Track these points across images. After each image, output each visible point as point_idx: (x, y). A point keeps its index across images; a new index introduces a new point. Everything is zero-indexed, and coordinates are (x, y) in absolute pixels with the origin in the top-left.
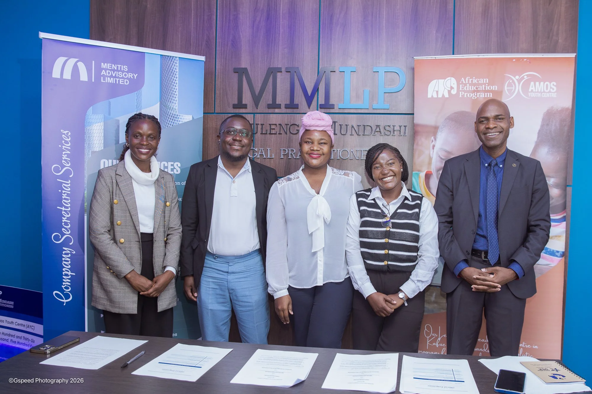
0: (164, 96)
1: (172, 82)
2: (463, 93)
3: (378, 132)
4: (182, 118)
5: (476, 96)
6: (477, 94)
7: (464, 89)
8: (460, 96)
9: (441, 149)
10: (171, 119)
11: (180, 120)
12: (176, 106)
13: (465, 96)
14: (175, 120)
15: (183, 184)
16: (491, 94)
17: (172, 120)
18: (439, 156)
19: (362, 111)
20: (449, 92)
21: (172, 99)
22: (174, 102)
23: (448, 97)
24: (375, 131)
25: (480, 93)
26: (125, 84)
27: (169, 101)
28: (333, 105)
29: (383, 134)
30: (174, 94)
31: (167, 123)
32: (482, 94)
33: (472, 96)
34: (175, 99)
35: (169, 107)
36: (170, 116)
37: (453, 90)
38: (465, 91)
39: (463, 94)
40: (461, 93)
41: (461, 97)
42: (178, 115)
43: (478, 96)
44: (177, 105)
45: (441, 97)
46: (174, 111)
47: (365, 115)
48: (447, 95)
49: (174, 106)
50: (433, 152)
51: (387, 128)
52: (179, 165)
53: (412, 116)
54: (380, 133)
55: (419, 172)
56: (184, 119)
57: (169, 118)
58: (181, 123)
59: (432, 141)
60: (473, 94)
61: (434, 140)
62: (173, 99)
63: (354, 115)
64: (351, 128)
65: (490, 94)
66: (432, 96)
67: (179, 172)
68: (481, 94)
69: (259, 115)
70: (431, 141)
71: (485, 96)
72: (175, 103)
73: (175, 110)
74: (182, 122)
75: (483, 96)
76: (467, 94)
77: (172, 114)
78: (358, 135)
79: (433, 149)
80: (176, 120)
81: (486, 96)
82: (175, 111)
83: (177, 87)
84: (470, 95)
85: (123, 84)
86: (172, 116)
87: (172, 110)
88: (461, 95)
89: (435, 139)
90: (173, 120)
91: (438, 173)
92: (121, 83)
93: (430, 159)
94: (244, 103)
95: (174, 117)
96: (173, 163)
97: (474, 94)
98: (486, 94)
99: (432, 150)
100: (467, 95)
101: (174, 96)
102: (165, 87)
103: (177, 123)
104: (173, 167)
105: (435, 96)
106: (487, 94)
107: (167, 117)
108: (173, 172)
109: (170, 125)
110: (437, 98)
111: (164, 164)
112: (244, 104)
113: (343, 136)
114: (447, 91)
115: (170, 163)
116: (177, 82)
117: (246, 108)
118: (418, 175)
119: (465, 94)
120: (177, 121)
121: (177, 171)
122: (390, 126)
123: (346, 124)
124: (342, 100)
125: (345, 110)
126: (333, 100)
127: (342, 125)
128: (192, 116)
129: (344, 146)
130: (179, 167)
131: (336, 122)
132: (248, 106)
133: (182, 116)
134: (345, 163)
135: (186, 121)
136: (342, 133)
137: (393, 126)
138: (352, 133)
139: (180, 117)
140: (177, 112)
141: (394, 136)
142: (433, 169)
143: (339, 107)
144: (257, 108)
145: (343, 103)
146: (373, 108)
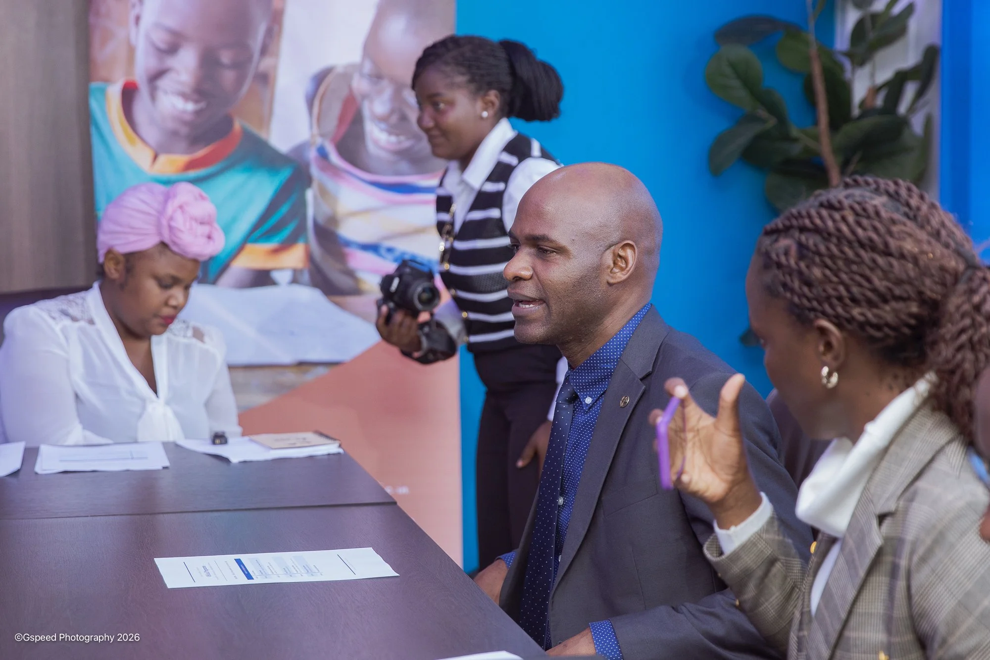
9: (156, 25)
18: (153, 43)
50: (138, 32)
55: (105, 85)
59: (134, 6)
61: (136, 2)
70: (131, 7)
79: (137, 24)
89: (141, 1)
91: (153, 83)
93: (131, 50)
99: (135, 28)
142: (139, 75)
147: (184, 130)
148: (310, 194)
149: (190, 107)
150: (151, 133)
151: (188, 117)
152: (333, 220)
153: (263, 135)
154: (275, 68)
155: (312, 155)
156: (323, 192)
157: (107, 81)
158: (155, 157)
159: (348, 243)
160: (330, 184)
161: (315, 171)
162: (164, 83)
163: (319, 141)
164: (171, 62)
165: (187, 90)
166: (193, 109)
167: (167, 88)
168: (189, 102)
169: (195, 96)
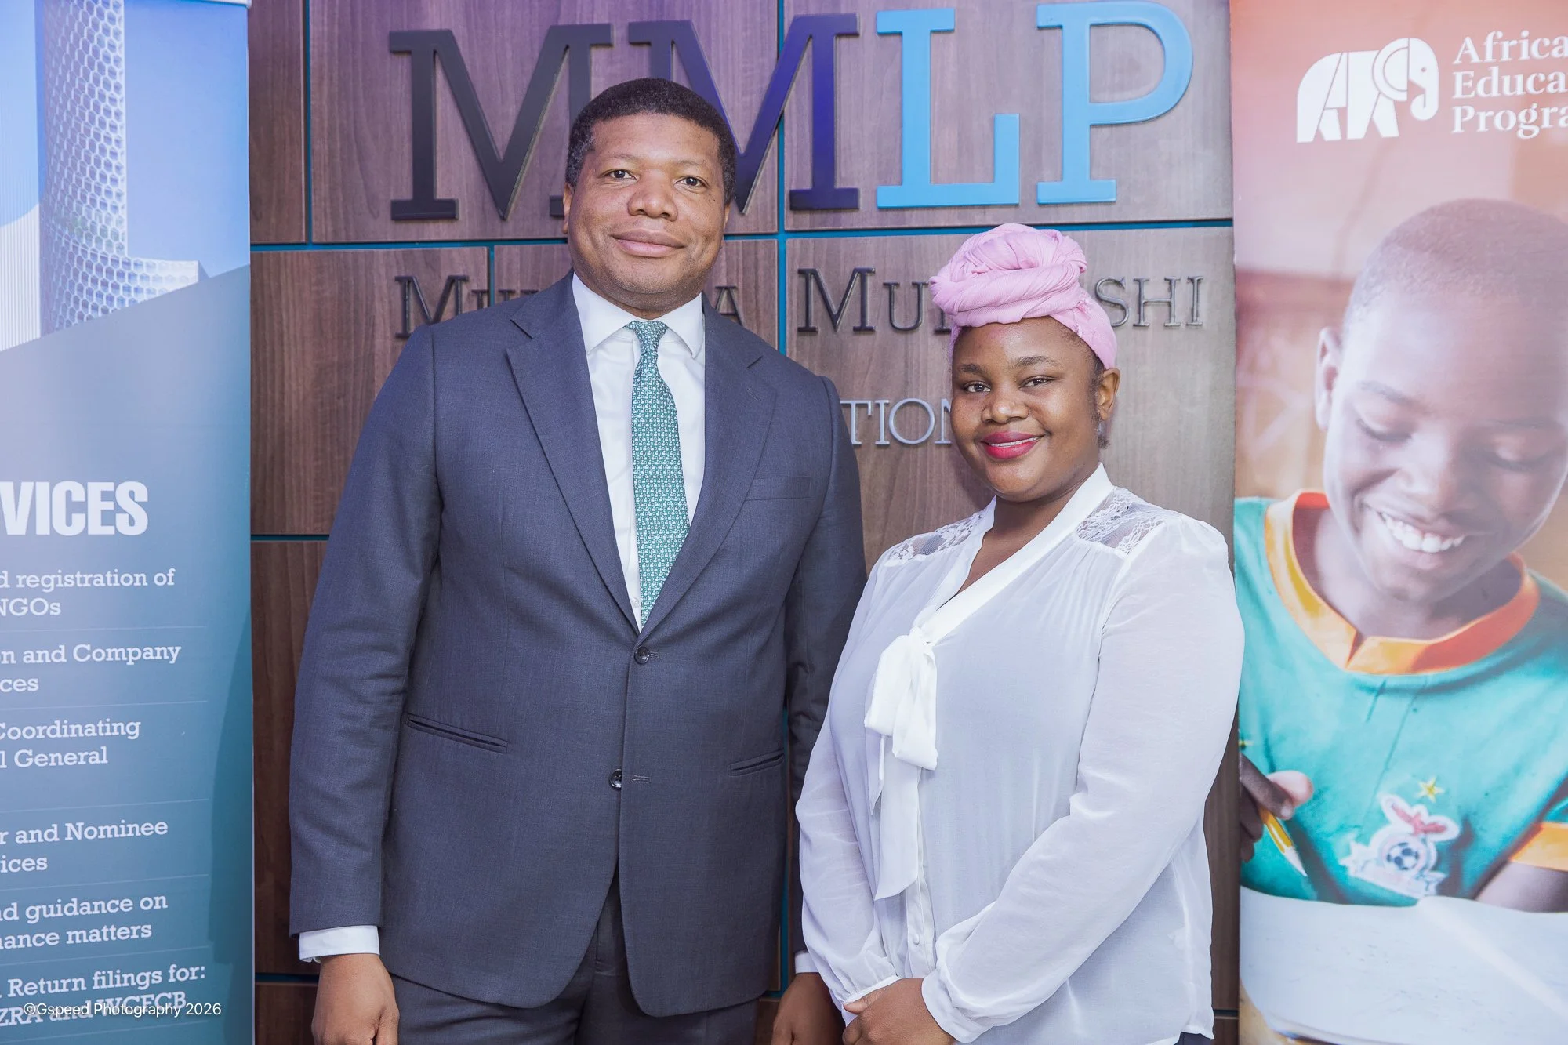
0: (60, 174)
1: (97, 108)
2: (1471, 111)
4: (151, 275)
5: (1538, 122)
6: (1540, 115)
7: (1473, 94)
8: (1458, 129)
9: (1366, 386)
10: (94, 281)
11: (139, 283)
12: (120, 222)
13: (1482, 129)
14: (115, 287)
15: (160, 579)
17: (99, 287)
18: (1359, 422)
19: (990, 218)
20: (1402, 110)
21: (98, 190)
22: (109, 202)
23: (1397, 134)
25: (1555, 109)
27: (82, 196)
28: (853, 193)
30: (108, 165)
31: (76, 302)
32: (1566, 112)
33: (1518, 123)
34: (114, 190)
35: (84, 224)
36: (89, 266)
37: (1419, 99)
38: (1480, 104)
39: (1470, 116)
40: (1458, 110)
41: (1458, 134)
42: (129, 264)
43: (1546, 124)
44: (123, 214)
45: (1361, 136)
46: (109, 245)
48: (1389, 128)
49: (108, 220)
50: (1330, 400)
51: (1109, 292)
52: (142, 492)
53: (1226, 229)
55: (1264, 501)
56: (157, 279)
57: (84, 279)
58: (142, 298)
59: (1324, 351)
60: (1523, 114)
61: (1330, 345)
62: (104, 187)
66: (1318, 134)
67: (141, 525)
68: (1563, 112)
69: (516, 249)
70: (1319, 352)
72: (115, 208)
73: (116, 238)
74: (149, 291)
76: (1491, 113)
77: (99, 260)
79: (1329, 386)
80: (121, 285)
82: (115, 244)
83: (122, 134)
84: (1506, 120)
86: (99, 269)
87: (99, 241)
88: (1464, 125)
89: (1338, 341)
90: (105, 284)
91: (1357, 499)
93: (1317, 435)
94: (441, 193)
95: (110, 272)
96: (109, 486)
97: (1528, 116)
99: (1324, 394)
100: (1490, 121)
101: (109, 175)
102: (63, 135)
103: (127, 299)
104: (110, 506)
105: (1332, 133)
107: (79, 275)
108: (113, 528)
109: (95, 308)
110: (1344, 144)
111: (69, 493)
112: (441, 201)
113: (901, 338)
114: (1391, 105)
115: (96, 488)
116: (122, 107)
117: (453, 217)
118: (1260, 513)
119: (1482, 116)
120: (127, 289)
121: (132, 522)
122: (1118, 283)
123: (917, 280)
124: (892, 171)
125: (907, 213)
126: (851, 172)
127: (897, 285)
128: (196, 263)
129: (907, 382)
130: (140, 504)
131: (869, 271)
132: (462, 211)
133: (148, 266)
134: (916, 461)
135: (170, 288)
136: (896, 324)
137: (1138, 281)
138: (943, 323)
139: (139, 272)
140: (126, 250)
141: (1139, 332)
142: (1331, 483)
143: (882, 204)
144: (503, 219)
145: (901, 184)
146: (1042, 201)
147: (1417, 590)
149: (1431, 544)
150: (1350, 595)
151: (1425, 564)
157: (1266, 493)
158: (1358, 641)
162: (1375, 498)
164: (1394, 457)
165: (1425, 512)
166: (1435, 550)
167: (1384, 509)
168: (1428, 535)
169: (1442, 525)
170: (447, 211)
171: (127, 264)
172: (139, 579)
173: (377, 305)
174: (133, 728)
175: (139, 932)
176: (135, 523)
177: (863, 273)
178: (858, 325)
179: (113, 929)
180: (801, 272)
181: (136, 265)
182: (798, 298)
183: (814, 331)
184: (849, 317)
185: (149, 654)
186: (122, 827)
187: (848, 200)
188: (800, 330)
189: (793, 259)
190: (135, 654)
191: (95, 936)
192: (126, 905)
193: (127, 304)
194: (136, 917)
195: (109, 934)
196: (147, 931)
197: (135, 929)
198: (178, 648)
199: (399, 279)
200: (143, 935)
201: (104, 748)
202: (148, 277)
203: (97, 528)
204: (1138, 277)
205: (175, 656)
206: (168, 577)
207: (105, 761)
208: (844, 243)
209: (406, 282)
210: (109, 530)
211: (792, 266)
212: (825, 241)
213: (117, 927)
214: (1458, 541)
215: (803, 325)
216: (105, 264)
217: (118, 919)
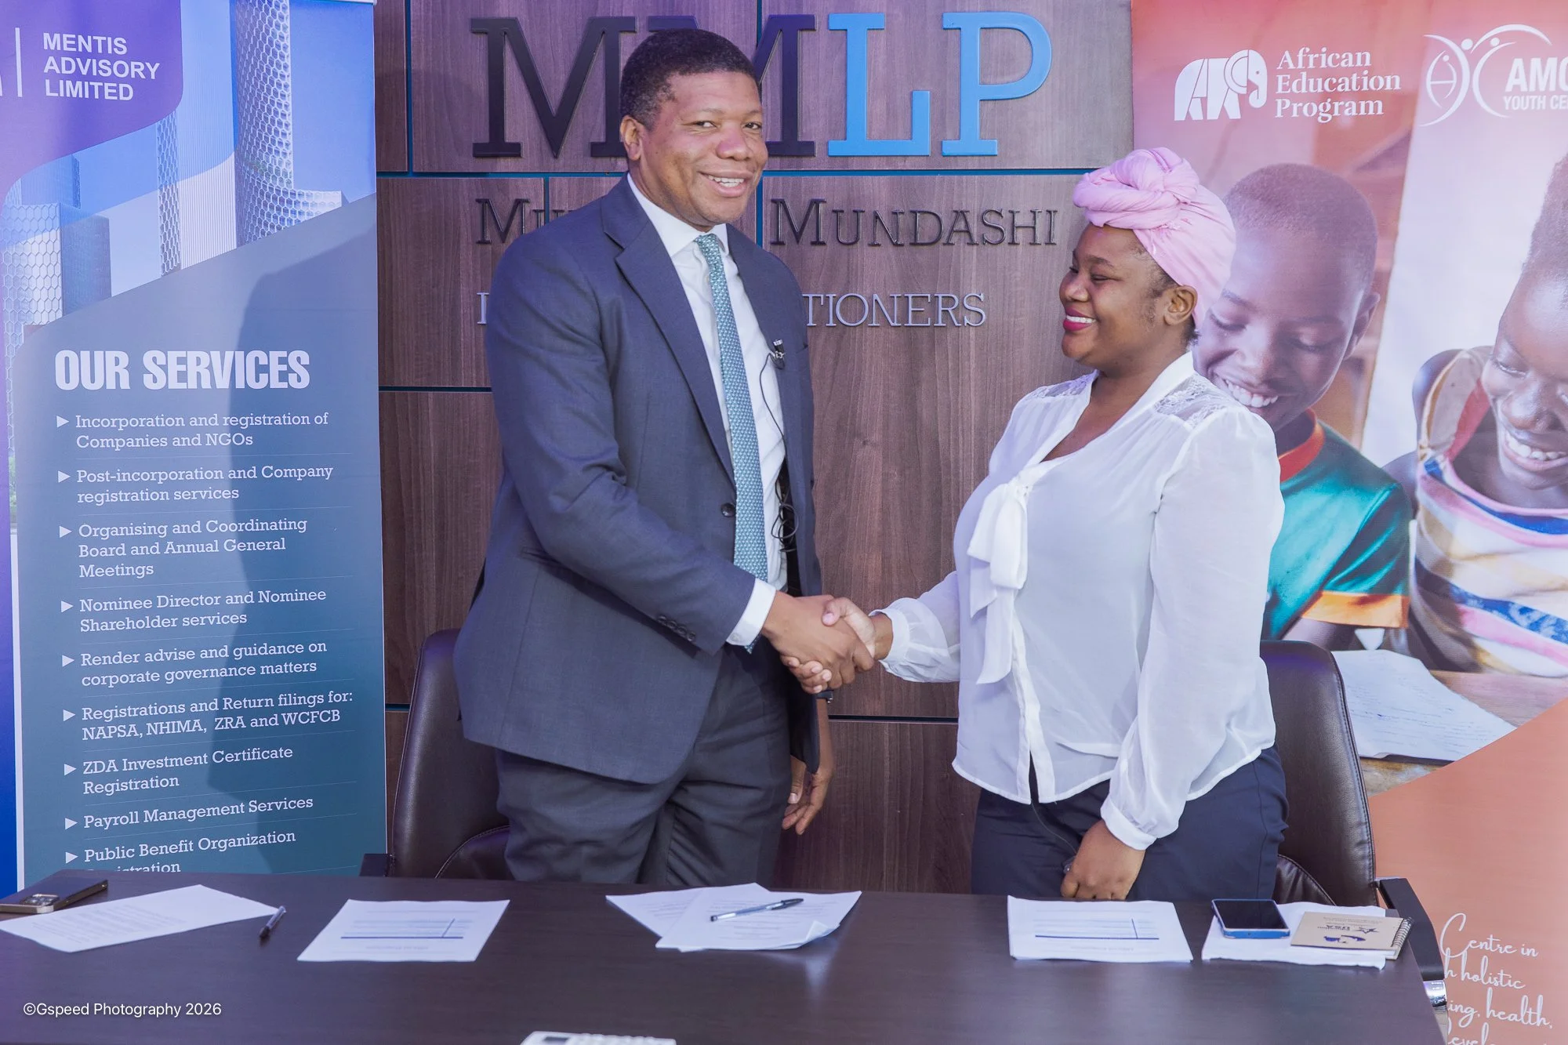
0: (248, 131)
1: (272, 82)
2: (1288, 103)
3: (963, 234)
4: (310, 202)
5: (1331, 112)
6: (1333, 106)
7: (1289, 91)
8: (1279, 115)
10: (272, 207)
11: (301, 208)
12: (288, 164)
13: (1295, 114)
14: (286, 211)
15: (319, 420)
16: (1380, 104)
17: (275, 211)
18: (1212, 316)
19: (908, 165)
20: (1243, 99)
21: (273, 141)
22: (281, 150)
23: (1239, 117)
24: (952, 231)
25: (1342, 103)
26: (122, 98)
27: (264, 147)
28: (811, 144)
29: (976, 239)
30: (280, 123)
31: (260, 222)
32: (1350, 105)
33: (1318, 112)
34: (284, 141)
35: (264, 166)
36: (268, 196)
37: (1253, 95)
38: (1294, 98)
39: (1287, 106)
40: (1279, 102)
42: (295, 194)
43: (1336, 113)
44: (290, 158)
45: (1216, 117)
46: (281, 180)
47: (917, 177)
49: (280, 163)
51: (991, 219)
52: (305, 358)
54: (967, 235)
56: (314, 205)
57: (265, 205)
58: (304, 218)
60: (1321, 105)
62: (277, 140)
63: (883, 179)
64: (870, 220)
65: (1376, 106)
66: (1188, 115)
67: (305, 382)
68: (1347, 105)
69: (565, 180)
71: (1358, 110)
72: (285, 154)
73: (286, 176)
74: (308, 214)
75: (1354, 113)
76: (1301, 104)
77: (275, 192)
78: (896, 245)
80: (290, 210)
81: (1363, 112)
82: (285, 180)
83: (289, 100)
84: (1310, 109)
85: (115, 98)
86: (275, 199)
87: (274, 178)
88: (1282, 110)
90: (279, 209)
92: (107, 97)
94: (509, 138)
95: (282, 201)
96: (283, 354)
97: (1325, 107)
98: (1363, 104)
100: (1300, 110)
101: (280, 130)
102: (250, 102)
103: (294, 219)
104: (284, 368)
105: (1197, 115)
106: (1367, 106)
107: (259, 203)
108: (286, 384)
109: (272, 227)
110: (1206, 123)
111: (257, 359)
112: (509, 144)
113: (846, 247)
115: (275, 355)
116: (288, 81)
117: (518, 155)
119: (1295, 106)
120: (293, 212)
121: (299, 380)
122: (999, 214)
123: (856, 209)
124: (840, 129)
125: (850, 159)
126: (811, 128)
127: (842, 211)
128: (340, 192)
129: (849, 282)
130: (304, 366)
131: (823, 201)
132: (525, 151)
133: (307, 195)
134: (855, 338)
135: (323, 211)
136: (841, 240)
137: (1012, 212)
138: (875, 238)
139: (302, 200)
140: (292, 184)
141: (1013, 247)
143: (831, 153)
144: (556, 157)
145: (845, 139)
146: (946, 152)
148: (1413, 526)
149: (1257, 401)
152: (1445, 564)
153: (1354, 444)
154: (1375, 351)
155: (1419, 472)
156: (1433, 524)
159: (1464, 598)
160: (1442, 513)
161: (1421, 495)
162: (1225, 368)
163: (1430, 453)
165: (1254, 380)
166: (1260, 406)
167: (1228, 378)
168: (1255, 395)
169: (1264, 388)
170: (514, 151)
171: (293, 194)
172: (304, 420)
173: (462, 218)
174: (302, 525)
175: (308, 667)
176: (301, 379)
177: (815, 203)
178: (814, 240)
179: (291, 665)
180: (773, 201)
181: (299, 195)
182: (771, 219)
183: (782, 244)
184: (808, 235)
185: (311, 473)
186: (296, 594)
187: (808, 149)
188: (773, 244)
189: (767, 191)
190: (302, 473)
191: (279, 670)
192: (299, 649)
193: (294, 224)
194: (306, 657)
195: (288, 668)
196: (314, 667)
197: (305, 665)
198: (331, 469)
199: (478, 201)
200: (311, 670)
201: (283, 539)
202: (307, 203)
203: (276, 384)
204: (1012, 209)
205: (329, 475)
206: (323, 418)
207: (284, 548)
208: (804, 180)
209: (484, 203)
210: (284, 385)
211: (768, 195)
212: (791, 179)
213: (294, 664)
214: (1274, 400)
215: (774, 240)
216: (279, 195)
217: (295, 658)
